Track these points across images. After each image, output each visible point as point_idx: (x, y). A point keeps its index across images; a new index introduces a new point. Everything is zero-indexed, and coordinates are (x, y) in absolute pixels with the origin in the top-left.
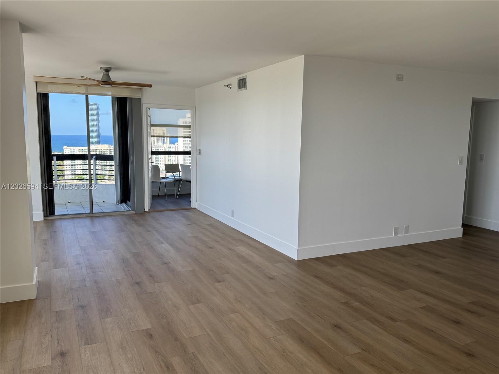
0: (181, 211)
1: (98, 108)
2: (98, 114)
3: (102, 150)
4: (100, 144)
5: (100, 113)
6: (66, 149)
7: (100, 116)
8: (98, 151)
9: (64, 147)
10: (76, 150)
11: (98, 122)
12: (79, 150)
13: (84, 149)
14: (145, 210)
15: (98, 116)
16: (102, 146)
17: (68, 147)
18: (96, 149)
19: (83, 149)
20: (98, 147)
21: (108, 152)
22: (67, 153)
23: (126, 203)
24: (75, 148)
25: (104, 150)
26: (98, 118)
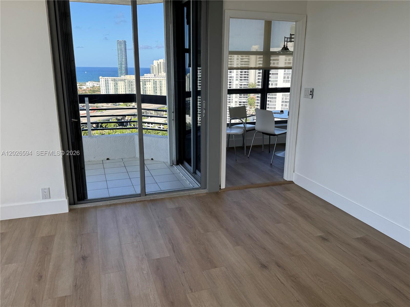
0: (274, 188)
1: (125, 45)
2: (126, 49)
3: (130, 80)
4: (127, 75)
5: (127, 48)
6: (101, 79)
7: (127, 51)
8: (127, 80)
9: (100, 77)
10: (109, 80)
11: (126, 56)
12: (112, 80)
13: (116, 79)
14: (220, 186)
15: (126, 51)
16: (129, 76)
17: (103, 77)
18: (125, 79)
19: (114, 79)
20: (126, 78)
21: (134, 81)
22: (103, 93)
23: (182, 164)
24: (108, 78)
25: (131, 80)
26: (126, 53)
